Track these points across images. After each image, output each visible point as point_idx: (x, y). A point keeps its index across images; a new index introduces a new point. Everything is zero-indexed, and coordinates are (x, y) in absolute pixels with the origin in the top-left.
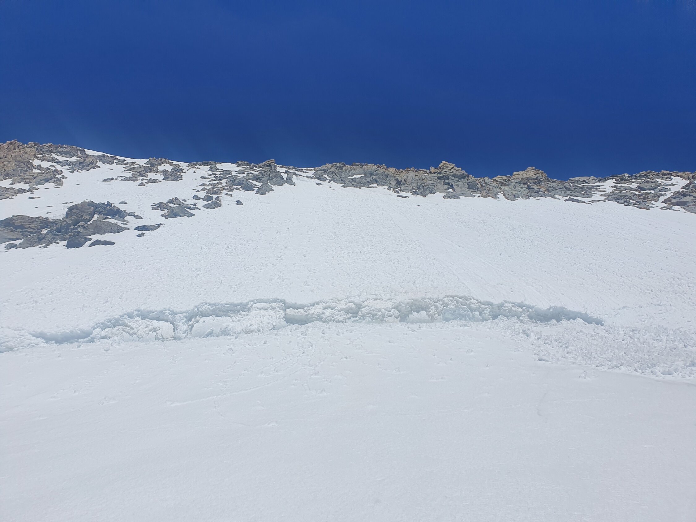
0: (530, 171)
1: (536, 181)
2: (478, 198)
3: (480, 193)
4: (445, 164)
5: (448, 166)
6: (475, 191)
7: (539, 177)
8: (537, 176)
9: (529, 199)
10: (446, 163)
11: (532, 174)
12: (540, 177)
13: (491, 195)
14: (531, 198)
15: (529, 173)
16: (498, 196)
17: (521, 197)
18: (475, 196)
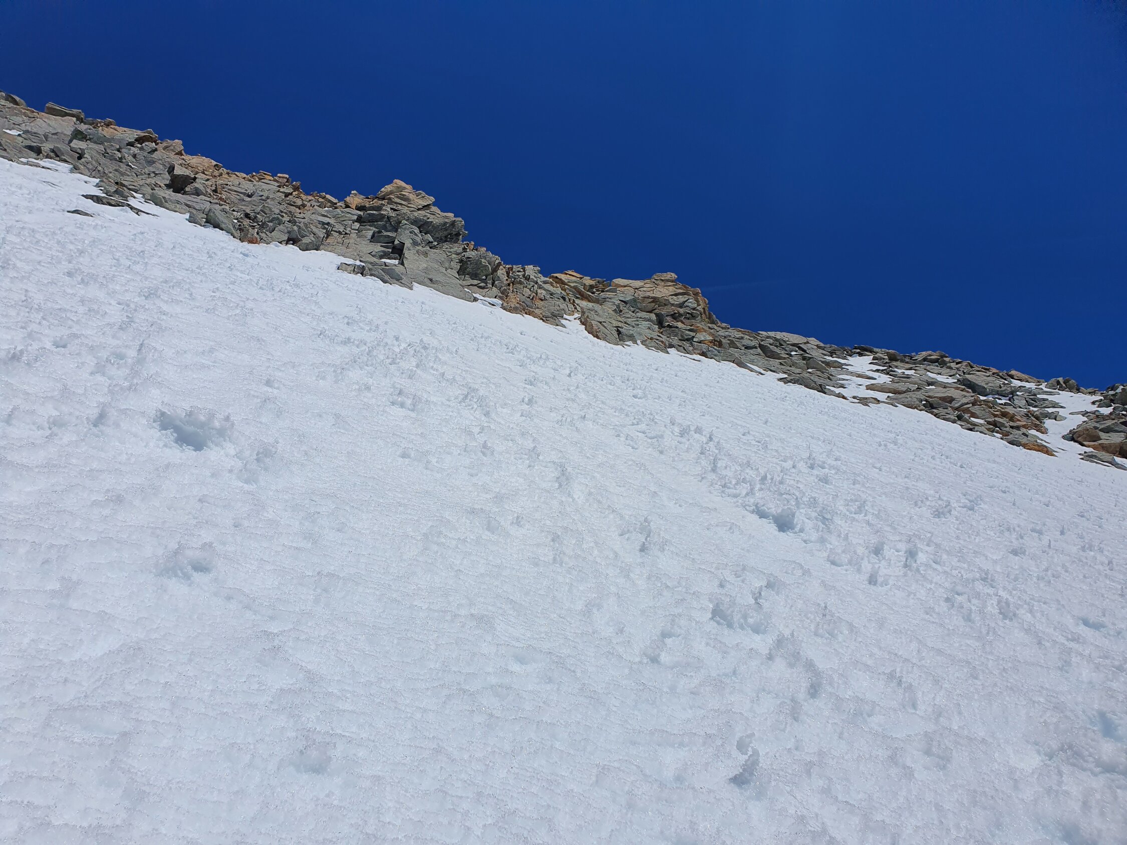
0: (663, 283)
1: (682, 311)
2: (490, 308)
3: (501, 298)
4: (401, 189)
5: (412, 196)
6: (483, 284)
7: (686, 304)
8: (681, 299)
9: (668, 353)
10: (405, 188)
11: (667, 292)
12: (690, 304)
13: (537, 311)
14: (672, 351)
15: (660, 288)
16: (563, 322)
17: (639, 342)
18: (475, 300)
